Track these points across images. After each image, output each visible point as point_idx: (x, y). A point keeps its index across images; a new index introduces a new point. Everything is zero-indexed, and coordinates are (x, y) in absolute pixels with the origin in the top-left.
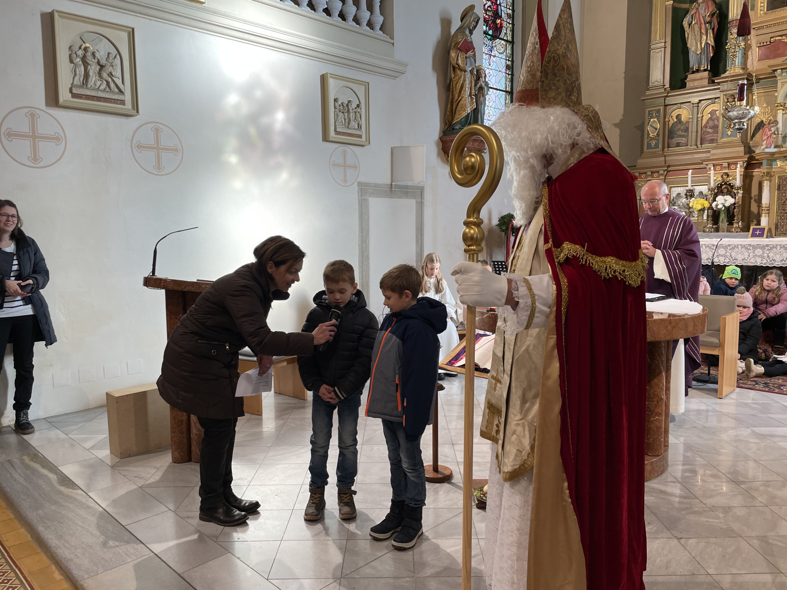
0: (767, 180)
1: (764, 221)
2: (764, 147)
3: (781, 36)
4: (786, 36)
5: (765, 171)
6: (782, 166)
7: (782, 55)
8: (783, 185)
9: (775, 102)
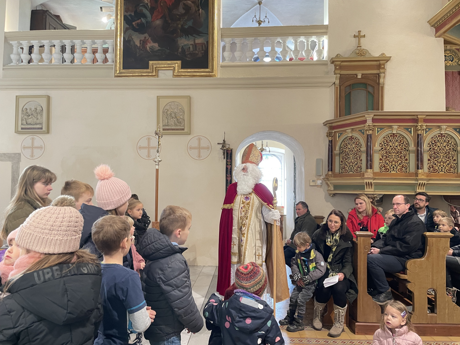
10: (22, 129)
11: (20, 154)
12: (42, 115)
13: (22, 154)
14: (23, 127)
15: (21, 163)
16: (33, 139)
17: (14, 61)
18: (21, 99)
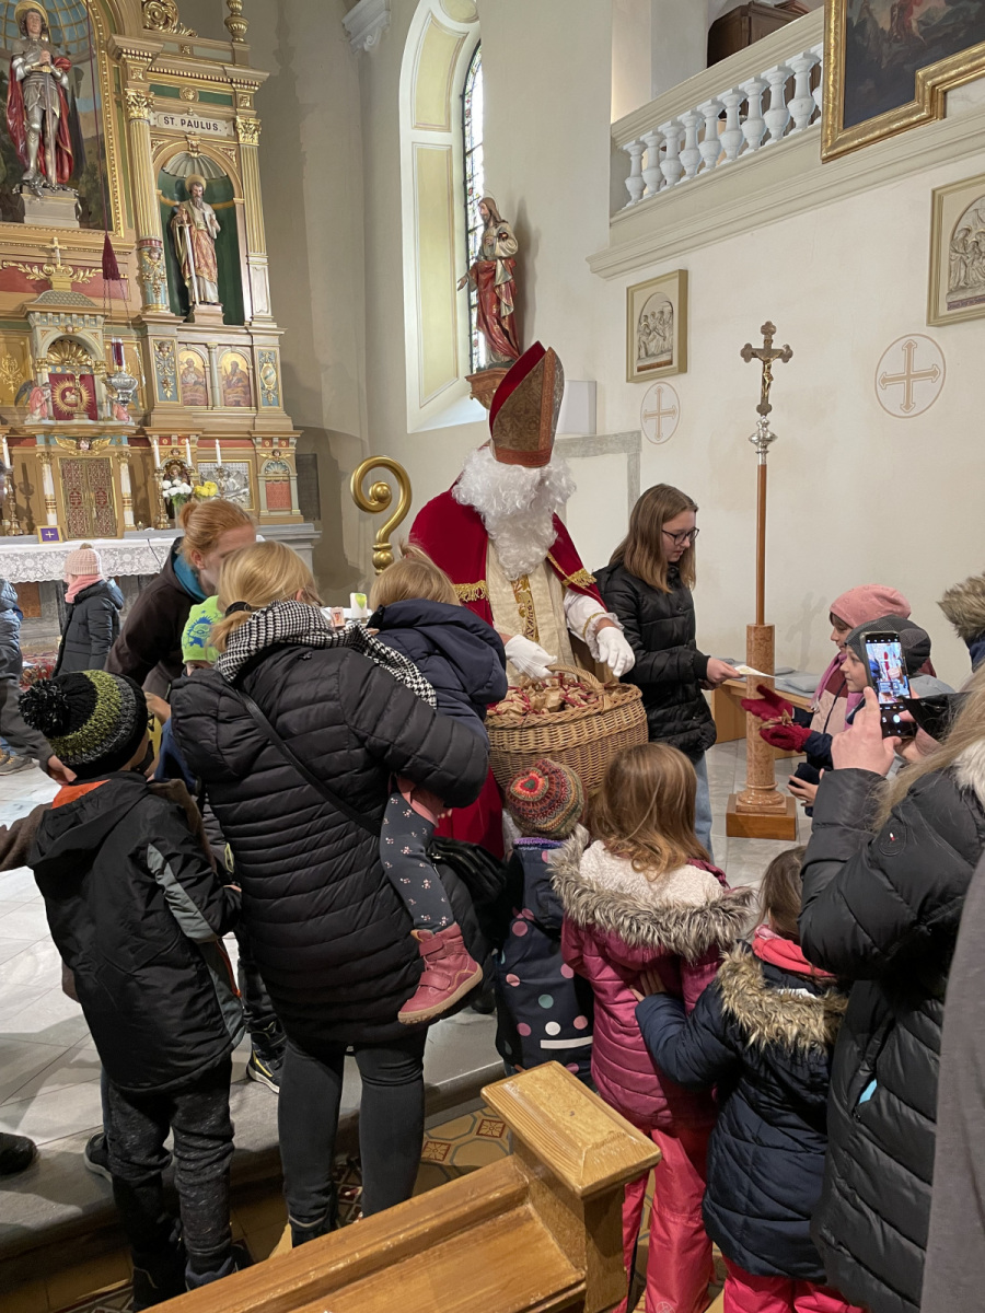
0: (47, 463)
1: (52, 520)
2: (38, 417)
3: (17, 262)
4: (24, 263)
5: (44, 450)
6: (61, 445)
7: (22, 290)
8: (68, 470)
9: (22, 354)
10: (640, 369)
11: (639, 433)
12: (671, 326)
13: (643, 434)
14: (641, 364)
15: (641, 455)
16: (659, 391)
17: (634, 196)
18: (635, 294)
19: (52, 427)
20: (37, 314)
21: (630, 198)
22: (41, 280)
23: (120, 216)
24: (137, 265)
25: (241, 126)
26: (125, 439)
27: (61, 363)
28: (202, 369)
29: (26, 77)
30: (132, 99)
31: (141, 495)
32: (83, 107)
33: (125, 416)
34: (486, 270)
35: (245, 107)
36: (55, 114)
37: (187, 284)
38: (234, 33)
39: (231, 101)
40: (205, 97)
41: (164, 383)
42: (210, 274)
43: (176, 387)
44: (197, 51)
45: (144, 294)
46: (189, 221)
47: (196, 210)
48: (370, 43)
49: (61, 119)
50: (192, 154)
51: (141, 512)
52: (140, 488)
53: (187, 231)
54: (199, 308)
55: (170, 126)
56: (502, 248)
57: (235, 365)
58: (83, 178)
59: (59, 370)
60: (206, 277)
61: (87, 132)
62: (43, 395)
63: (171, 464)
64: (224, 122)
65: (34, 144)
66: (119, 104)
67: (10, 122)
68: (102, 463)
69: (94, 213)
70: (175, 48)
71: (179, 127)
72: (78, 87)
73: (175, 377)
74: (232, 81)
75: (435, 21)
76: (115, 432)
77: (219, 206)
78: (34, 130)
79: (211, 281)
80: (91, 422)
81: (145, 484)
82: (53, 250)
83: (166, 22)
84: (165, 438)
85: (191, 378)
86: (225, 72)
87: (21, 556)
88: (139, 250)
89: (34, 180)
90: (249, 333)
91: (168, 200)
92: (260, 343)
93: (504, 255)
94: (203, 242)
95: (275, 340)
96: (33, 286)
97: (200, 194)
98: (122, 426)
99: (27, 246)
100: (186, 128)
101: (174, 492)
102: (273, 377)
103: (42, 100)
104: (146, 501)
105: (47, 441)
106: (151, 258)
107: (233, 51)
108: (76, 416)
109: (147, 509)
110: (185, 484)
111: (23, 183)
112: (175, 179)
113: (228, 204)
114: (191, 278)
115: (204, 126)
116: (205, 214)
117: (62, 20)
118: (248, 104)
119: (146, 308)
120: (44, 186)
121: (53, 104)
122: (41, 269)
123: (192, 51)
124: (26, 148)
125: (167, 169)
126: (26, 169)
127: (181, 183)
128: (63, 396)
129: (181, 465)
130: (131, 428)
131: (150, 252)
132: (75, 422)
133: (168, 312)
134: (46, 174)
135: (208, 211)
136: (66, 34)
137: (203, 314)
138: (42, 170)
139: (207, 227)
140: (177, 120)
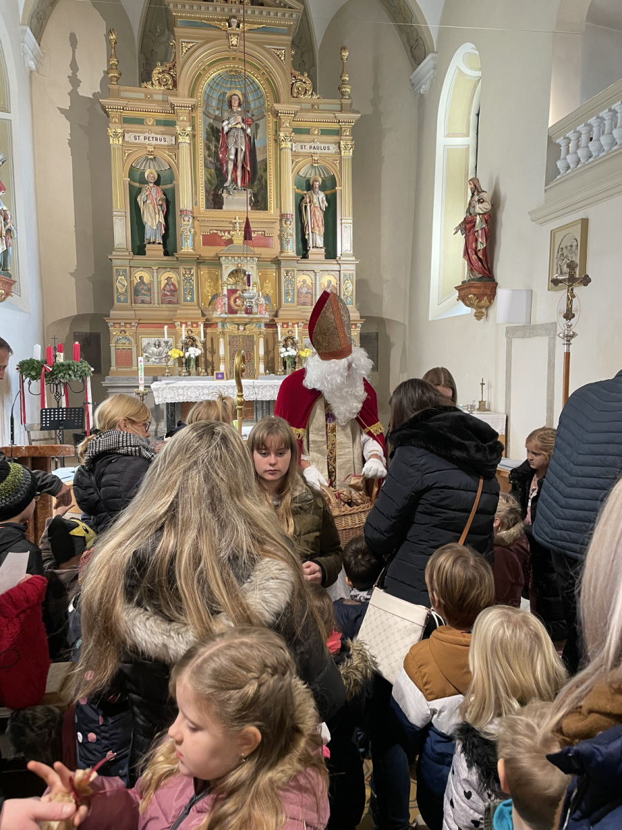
0: (222, 337)
2: (219, 313)
3: (217, 230)
4: (221, 231)
5: (220, 330)
6: (230, 328)
7: (219, 245)
8: (232, 342)
9: (216, 279)
11: (556, 323)
12: (576, 255)
13: (558, 325)
15: (557, 338)
17: (562, 172)
18: (556, 234)
19: (226, 318)
20: (224, 258)
21: (559, 173)
22: (229, 239)
23: (272, 202)
24: (279, 228)
25: (343, 146)
26: (263, 325)
27: (236, 283)
28: (311, 285)
29: (229, 131)
30: (282, 138)
31: (271, 355)
32: (258, 145)
33: (264, 312)
34: (470, 222)
35: (346, 136)
36: (242, 150)
37: (307, 237)
38: (343, 94)
39: (338, 133)
40: (324, 132)
41: (287, 294)
42: (319, 231)
43: (293, 295)
44: (321, 107)
45: (282, 244)
46: (310, 202)
47: (314, 196)
48: (424, 89)
49: (245, 152)
50: (315, 165)
51: (270, 365)
52: (270, 352)
53: (308, 208)
54: (312, 250)
55: (303, 150)
56: (480, 208)
57: (330, 282)
58: (256, 183)
59: (234, 287)
60: (317, 232)
61: (259, 158)
62: (222, 301)
63: (287, 338)
64: (333, 145)
65: (231, 167)
66: (276, 141)
67: (221, 156)
68: (250, 338)
69: (259, 202)
70: (309, 106)
71: (309, 151)
72: (257, 133)
73: (293, 290)
74: (339, 122)
75: (461, 72)
76: (259, 320)
77: (328, 192)
78: (231, 159)
79: (319, 235)
80: (246, 315)
81: (273, 350)
82: (236, 223)
83: (306, 92)
84: (285, 324)
85: (304, 290)
86: (335, 117)
87: (202, 387)
88: (281, 220)
89: (229, 186)
90: (338, 264)
91: (300, 191)
92: (345, 269)
93: (481, 212)
94: (317, 213)
95: (353, 267)
96: (225, 243)
97: (317, 186)
98: (261, 318)
99: (223, 221)
100: (312, 151)
101: (286, 354)
102: (350, 289)
103: (236, 143)
104: (273, 359)
105: (223, 326)
106: (286, 224)
107: (341, 104)
108: (239, 312)
109: (274, 364)
110: (293, 350)
111: (224, 188)
112: (306, 179)
113: (333, 191)
114: (309, 234)
115: (322, 148)
116: (320, 198)
117: (250, 98)
118: (348, 134)
119: (282, 252)
120: (235, 189)
121: (242, 144)
122: (229, 233)
123: (318, 107)
124: (227, 169)
125: (301, 174)
126: (227, 180)
127: (308, 181)
128: (235, 301)
129: (293, 338)
130: (267, 318)
131: (286, 221)
132: (238, 315)
133: (294, 254)
134: (236, 183)
135: (322, 195)
136: (252, 106)
137: (314, 254)
138: (234, 180)
139: (320, 204)
140: (308, 147)
